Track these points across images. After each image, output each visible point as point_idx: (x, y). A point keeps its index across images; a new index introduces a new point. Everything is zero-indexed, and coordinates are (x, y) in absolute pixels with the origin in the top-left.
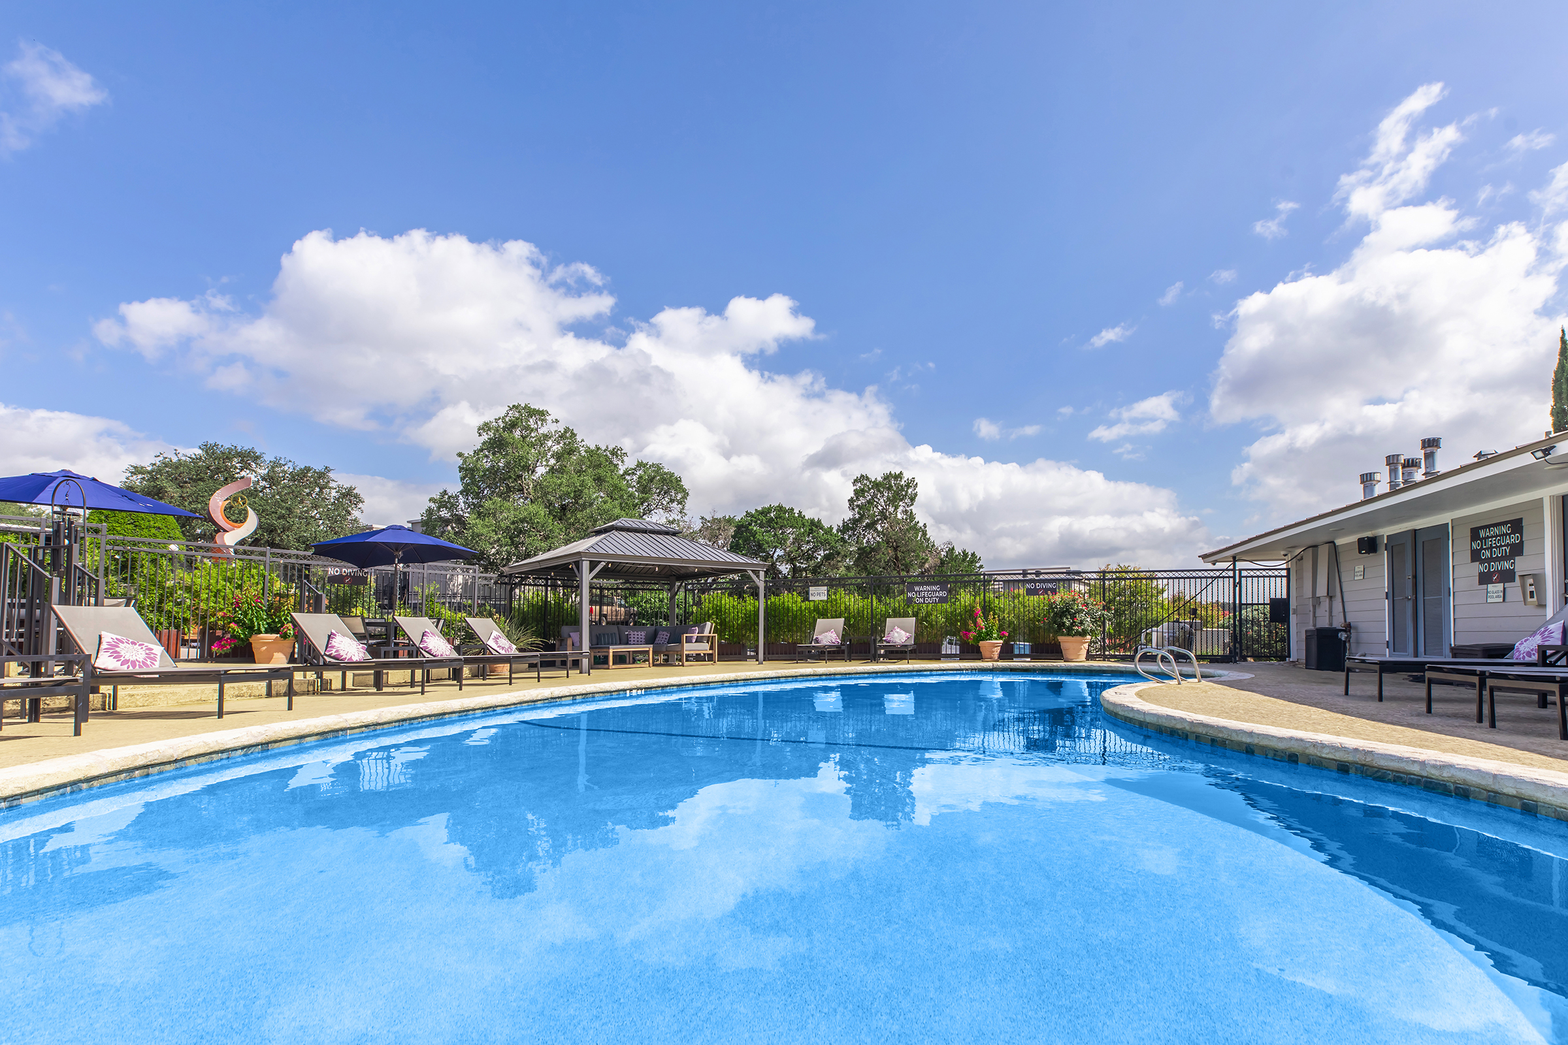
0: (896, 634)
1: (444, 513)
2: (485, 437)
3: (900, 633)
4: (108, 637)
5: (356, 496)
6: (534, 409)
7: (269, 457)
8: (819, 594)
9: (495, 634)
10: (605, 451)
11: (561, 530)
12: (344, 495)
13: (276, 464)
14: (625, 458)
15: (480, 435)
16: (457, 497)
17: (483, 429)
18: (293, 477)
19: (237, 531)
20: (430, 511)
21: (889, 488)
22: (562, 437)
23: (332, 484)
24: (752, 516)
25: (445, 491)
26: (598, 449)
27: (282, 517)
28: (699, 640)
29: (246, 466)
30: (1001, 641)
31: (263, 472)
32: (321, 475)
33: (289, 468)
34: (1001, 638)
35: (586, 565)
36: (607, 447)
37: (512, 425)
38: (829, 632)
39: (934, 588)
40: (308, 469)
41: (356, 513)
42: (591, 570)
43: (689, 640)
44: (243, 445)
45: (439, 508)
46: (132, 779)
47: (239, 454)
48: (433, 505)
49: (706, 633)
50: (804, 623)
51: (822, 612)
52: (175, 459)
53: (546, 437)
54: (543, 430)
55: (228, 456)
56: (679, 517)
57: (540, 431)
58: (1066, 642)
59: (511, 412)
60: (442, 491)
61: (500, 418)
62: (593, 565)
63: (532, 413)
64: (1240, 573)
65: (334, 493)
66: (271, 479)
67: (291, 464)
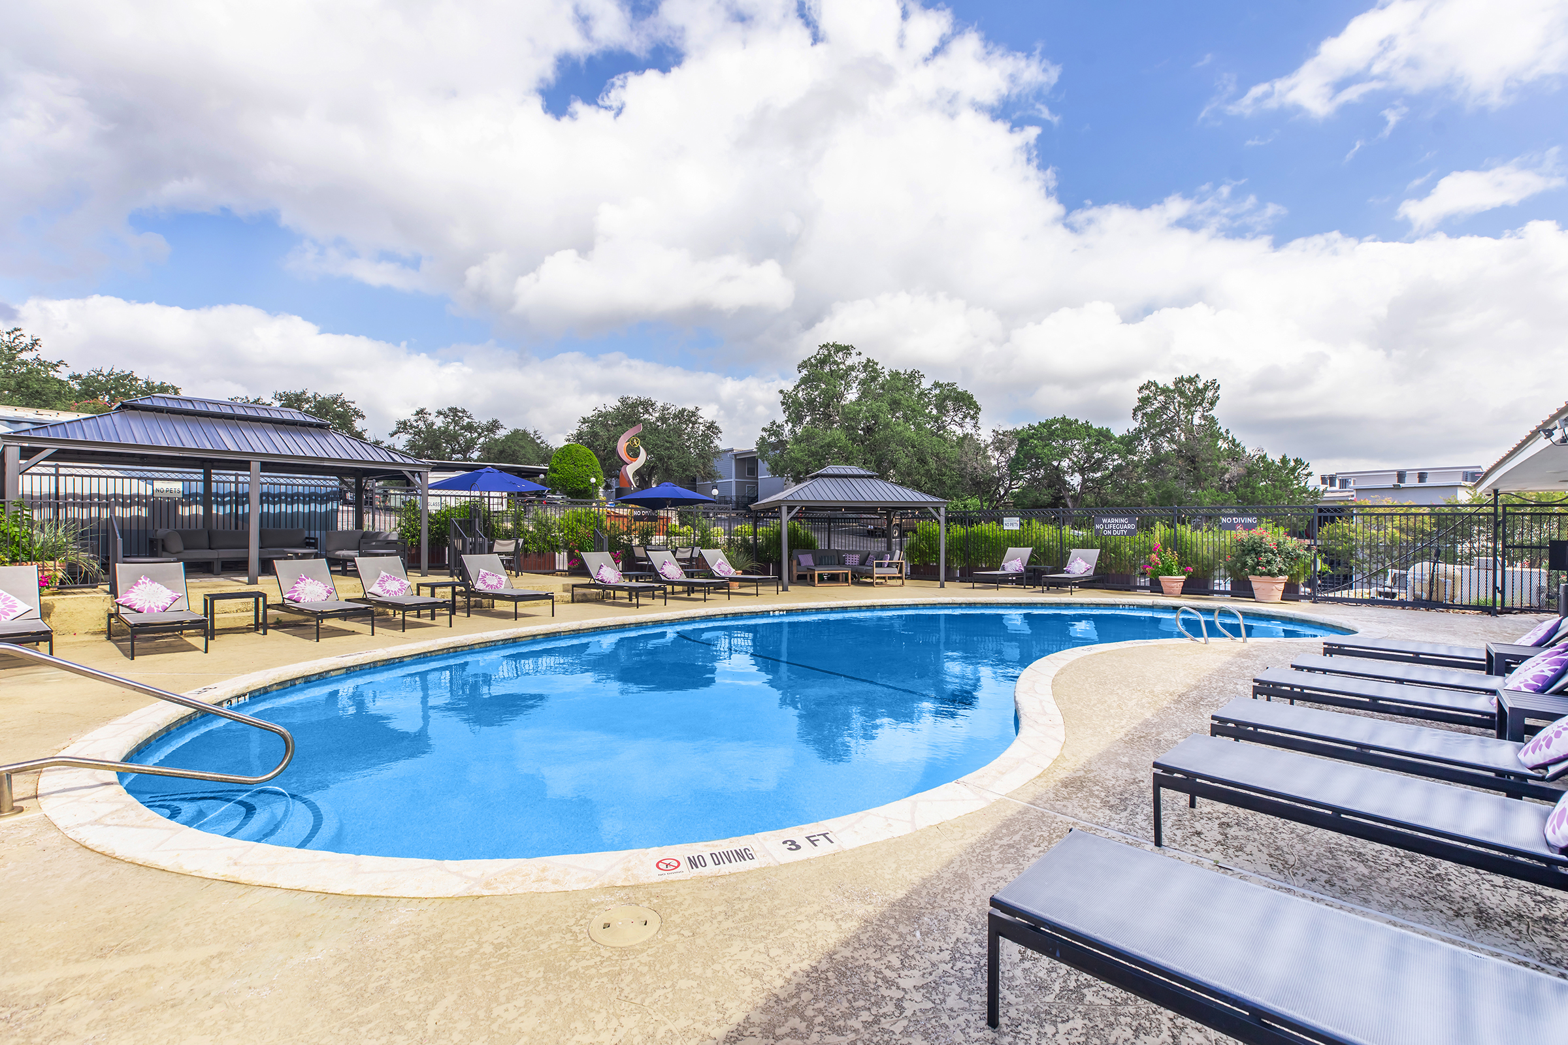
0: (1076, 565)
1: (772, 439)
2: (802, 374)
3: (1081, 563)
4: (483, 571)
5: (717, 428)
6: (841, 346)
7: (659, 404)
8: (1012, 524)
9: (720, 560)
10: (904, 374)
12: (709, 428)
13: (664, 409)
14: (922, 380)
15: (798, 373)
16: (782, 425)
17: (801, 367)
18: (675, 416)
19: (634, 463)
20: (762, 438)
21: (1182, 394)
22: (865, 367)
23: (700, 420)
24: (1034, 429)
25: (775, 421)
27: (667, 449)
28: (889, 566)
29: (647, 411)
30: (1184, 577)
31: (657, 415)
32: (693, 414)
33: (672, 410)
34: (1184, 574)
35: (784, 510)
37: (823, 362)
38: (1015, 560)
39: (1122, 521)
40: (684, 410)
41: (717, 442)
42: (789, 513)
43: (880, 565)
44: (643, 396)
45: (769, 435)
46: (449, 653)
47: (641, 403)
48: (764, 434)
49: (895, 560)
50: (996, 550)
51: (1016, 541)
52: (604, 410)
53: (852, 368)
54: (849, 362)
55: (634, 406)
57: (847, 363)
58: (1257, 582)
59: (821, 351)
60: (772, 421)
61: (812, 357)
62: (790, 509)
63: (838, 348)
64: (1504, 509)
65: (701, 428)
66: (663, 419)
67: (673, 408)
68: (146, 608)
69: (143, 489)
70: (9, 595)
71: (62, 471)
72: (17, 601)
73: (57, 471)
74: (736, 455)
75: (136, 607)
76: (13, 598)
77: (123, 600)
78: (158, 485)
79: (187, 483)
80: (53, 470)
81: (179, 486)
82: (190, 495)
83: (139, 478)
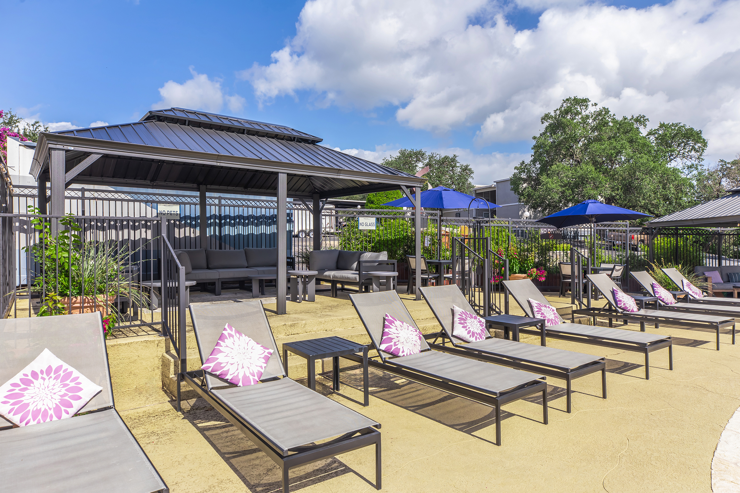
1: (524, 176)
2: (546, 124)
5: (470, 170)
6: (580, 99)
7: (428, 154)
10: (630, 119)
11: (606, 181)
12: (462, 170)
14: (647, 123)
15: (543, 123)
16: (530, 165)
17: (544, 119)
18: (440, 162)
20: (514, 175)
22: (599, 114)
23: (458, 165)
25: (523, 162)
26: (625, 118)
29: (418, 161)
31: (426, 162)
36: (633, 116)
37: (565, 113)
40: (447, 157)
41: (470, 180)
44: (416, 149)
45: (520, 172)
53: (587, 117)
54: (586, 112)
56: (697, 162)
57: (584, 113)
59: (565, 104)
60: (521, 162)
61: (557, 110)
63: (579, 101)
65: (459, 170)
66: (430, 165)
67: (438, 156)
68: (240, 377)
69: (149, 212)
70: (70, 369)
71: (87, 194)
72: (83, 379)
73: (83, 194)
74: (475, 191)
75: (229, 377)
76: (76, 373)
77: (212, 365)
78: (162, 208)
79: (183, 206)
80: (80, 194)
81: (175, 209)
82: (185, 218)
83: (146, 202)
